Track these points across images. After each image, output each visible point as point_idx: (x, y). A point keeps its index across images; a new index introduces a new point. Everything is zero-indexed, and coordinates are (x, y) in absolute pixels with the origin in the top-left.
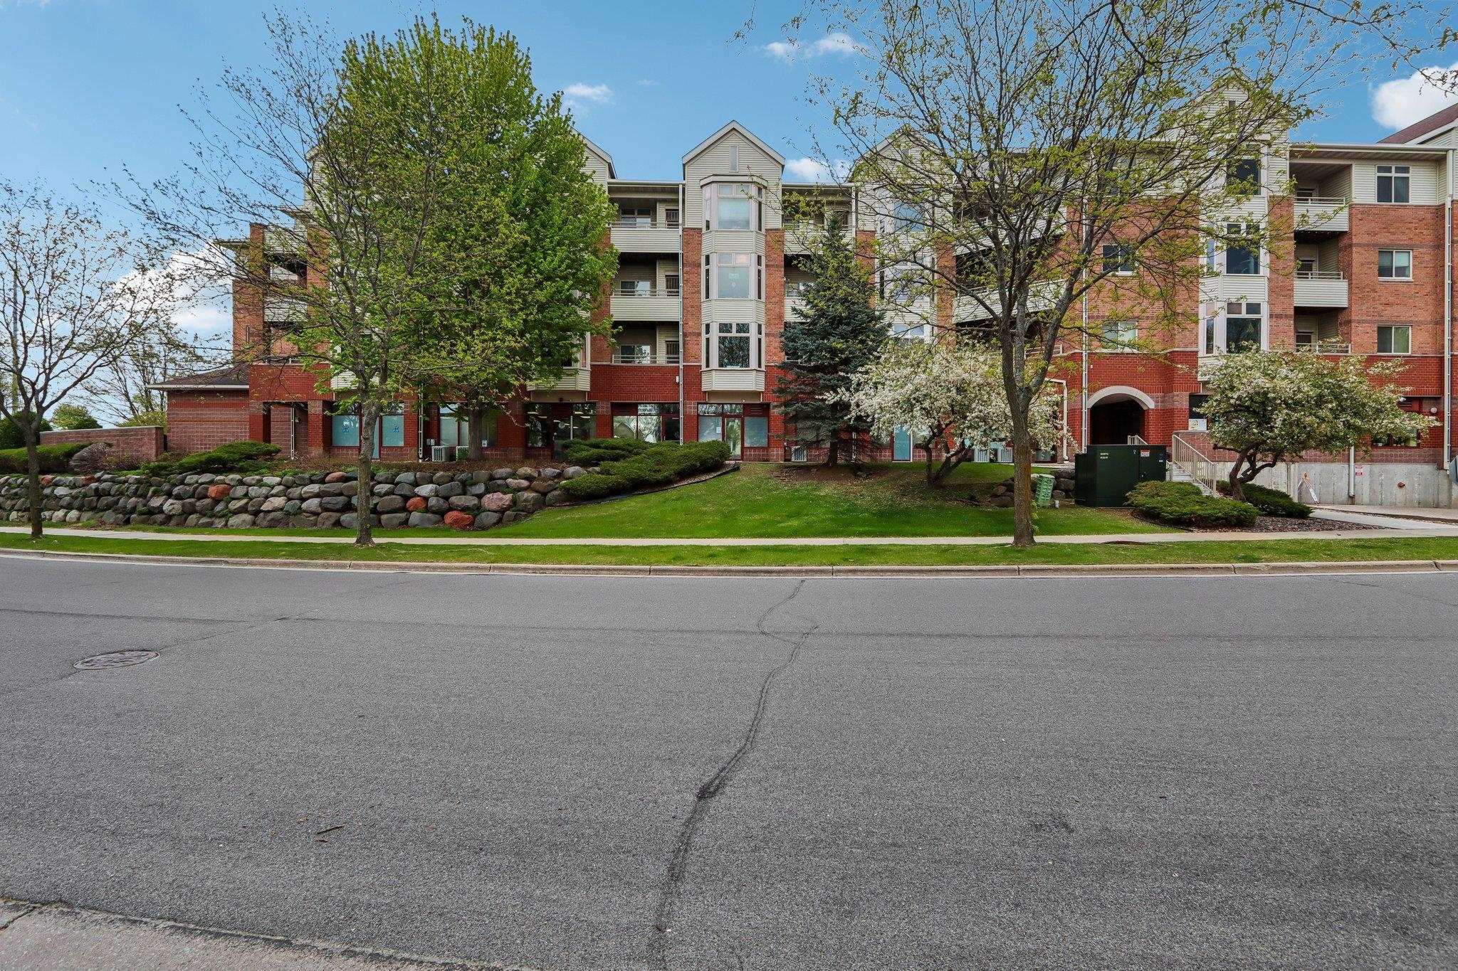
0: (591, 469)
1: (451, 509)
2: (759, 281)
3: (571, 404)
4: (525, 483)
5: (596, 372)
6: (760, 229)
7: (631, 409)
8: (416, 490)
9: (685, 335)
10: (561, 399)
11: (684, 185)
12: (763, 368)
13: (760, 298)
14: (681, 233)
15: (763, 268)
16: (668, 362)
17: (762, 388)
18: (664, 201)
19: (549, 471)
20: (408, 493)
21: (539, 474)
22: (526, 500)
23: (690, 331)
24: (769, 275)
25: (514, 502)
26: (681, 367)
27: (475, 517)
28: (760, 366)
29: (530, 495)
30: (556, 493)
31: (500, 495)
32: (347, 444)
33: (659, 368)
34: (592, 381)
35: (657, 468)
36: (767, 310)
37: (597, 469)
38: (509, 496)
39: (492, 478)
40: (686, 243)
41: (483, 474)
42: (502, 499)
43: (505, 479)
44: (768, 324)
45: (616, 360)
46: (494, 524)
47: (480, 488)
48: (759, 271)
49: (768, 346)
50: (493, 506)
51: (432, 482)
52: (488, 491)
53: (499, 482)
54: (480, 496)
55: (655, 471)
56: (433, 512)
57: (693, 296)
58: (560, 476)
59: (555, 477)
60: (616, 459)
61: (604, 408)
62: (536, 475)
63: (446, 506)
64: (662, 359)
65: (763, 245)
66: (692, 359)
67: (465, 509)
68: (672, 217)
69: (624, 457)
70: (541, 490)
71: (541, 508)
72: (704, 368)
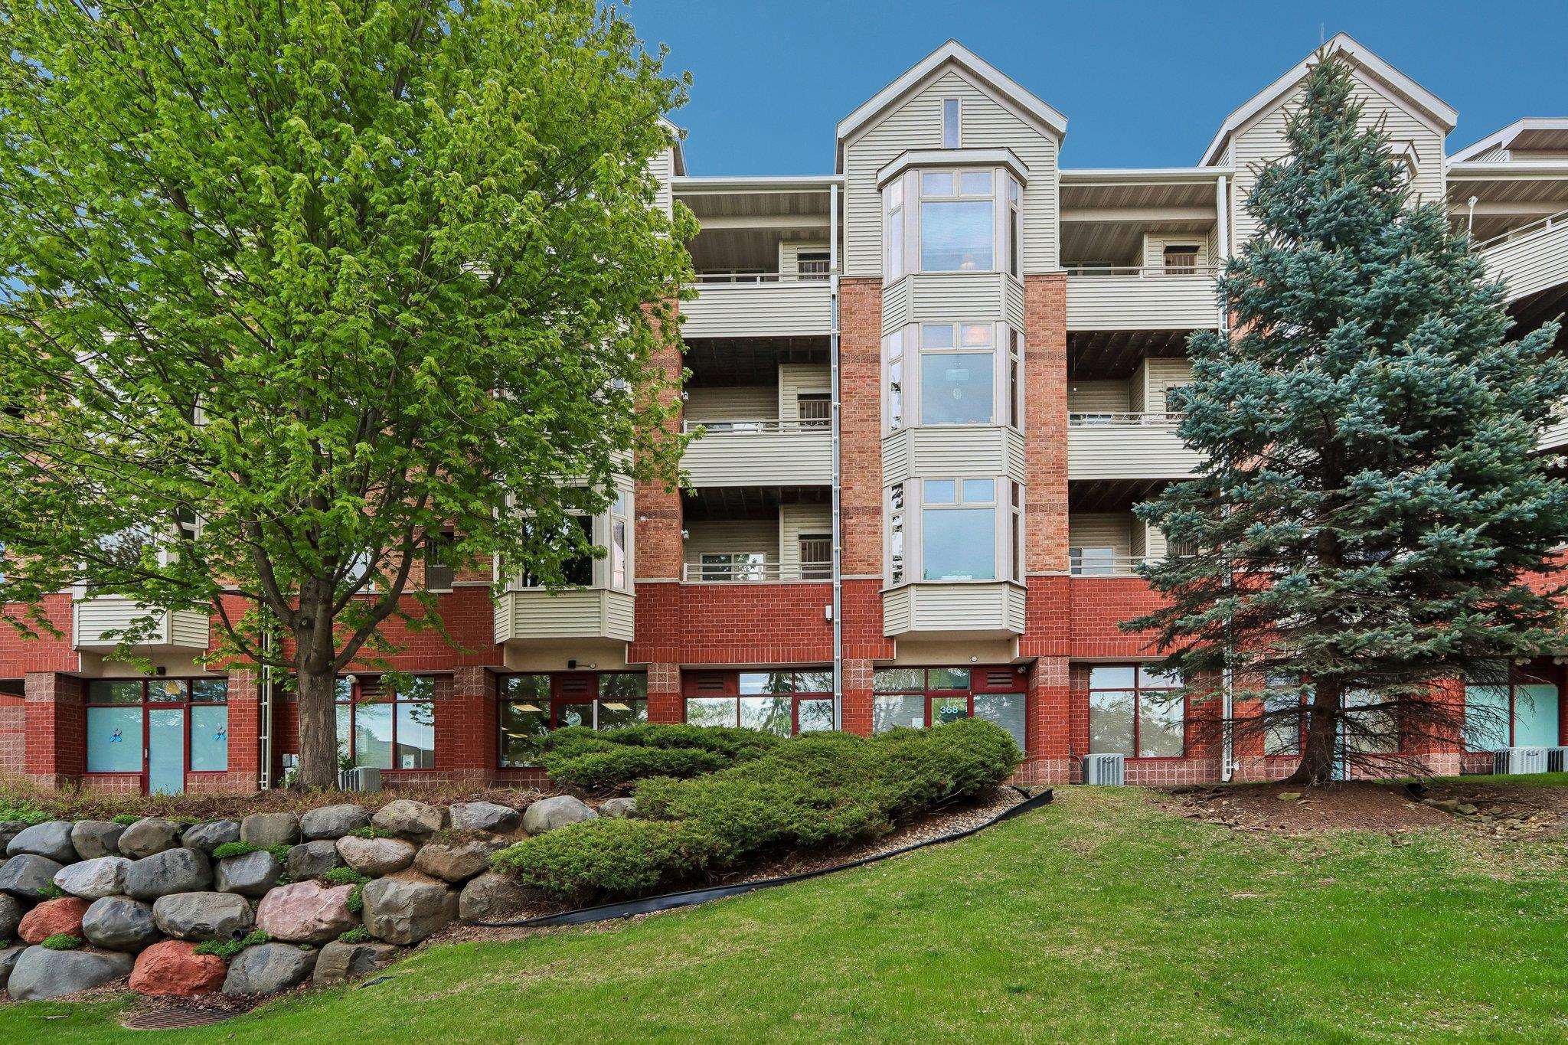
0: (608, 804)
1: (158, 935)
2: (1014, 386)
3: (595, 676)
4: (394, 850)
5: (648, 599)
6: (1014, 272)
7: (723, 681)
8: (61, 875)
9: (844, 513)
10: (572, 664)
11: (841, 186)
12: (1022, 582)
13: (1014, 423)
14: (834, 290)
15: (1020, 357)
16: (805, 576)
17: (1020, 627)
18: (795, 237)
19: (478, 812)
20: (29, 886)
21: (446, 821)
22: (388, 907)
23: (857, 503)
24: (1033, 376)
25: (356, 912)
26: (837, 585)
27: (227, 961)
28: (1016, 577)
29: (406, 889)
30: (490, 880)
31: (313, 888)
32: (118, 769)
33: (788, 589)
34: (638, 619)
35: (821, 794)
36: (1030, 453)
37: (628, 803)
38: (341, 892)
39: (298, 836)
40: (844, 313)
41: (273, 824)
42: (314, 902)
43: (335, 837)
44: (1033, 485)
45: (692, 575)
46: (284, 986)
47: (254, 869)
48: (1014, 364)
49: (1031, 534)
50: (289, 927)
51: (115, 851)
52: (281, 874)
53: (317, 847)
54: (254, 894)
55: (817, 805)
56: (102, 946)
57: (865, 426)
58: (511, 824)
59: (493, 829)
60: (687, 772)
61: (664, 678)
62: (433, 823)
63: (140, 925)
64: (791, 566)
65: (1020, 308)
66: (861, 567)
67: (196, 936)
68: (815, 264)
69: (710, 767)
70: (445, 869)
71: (442, 931)
72: (888, 585)
